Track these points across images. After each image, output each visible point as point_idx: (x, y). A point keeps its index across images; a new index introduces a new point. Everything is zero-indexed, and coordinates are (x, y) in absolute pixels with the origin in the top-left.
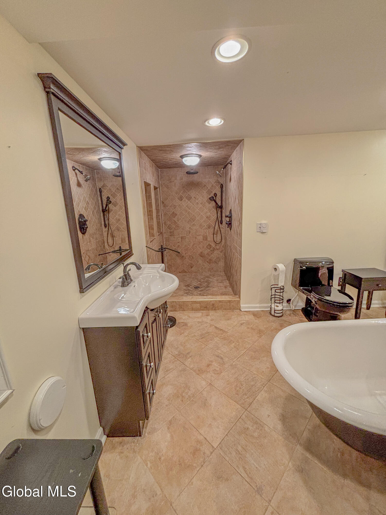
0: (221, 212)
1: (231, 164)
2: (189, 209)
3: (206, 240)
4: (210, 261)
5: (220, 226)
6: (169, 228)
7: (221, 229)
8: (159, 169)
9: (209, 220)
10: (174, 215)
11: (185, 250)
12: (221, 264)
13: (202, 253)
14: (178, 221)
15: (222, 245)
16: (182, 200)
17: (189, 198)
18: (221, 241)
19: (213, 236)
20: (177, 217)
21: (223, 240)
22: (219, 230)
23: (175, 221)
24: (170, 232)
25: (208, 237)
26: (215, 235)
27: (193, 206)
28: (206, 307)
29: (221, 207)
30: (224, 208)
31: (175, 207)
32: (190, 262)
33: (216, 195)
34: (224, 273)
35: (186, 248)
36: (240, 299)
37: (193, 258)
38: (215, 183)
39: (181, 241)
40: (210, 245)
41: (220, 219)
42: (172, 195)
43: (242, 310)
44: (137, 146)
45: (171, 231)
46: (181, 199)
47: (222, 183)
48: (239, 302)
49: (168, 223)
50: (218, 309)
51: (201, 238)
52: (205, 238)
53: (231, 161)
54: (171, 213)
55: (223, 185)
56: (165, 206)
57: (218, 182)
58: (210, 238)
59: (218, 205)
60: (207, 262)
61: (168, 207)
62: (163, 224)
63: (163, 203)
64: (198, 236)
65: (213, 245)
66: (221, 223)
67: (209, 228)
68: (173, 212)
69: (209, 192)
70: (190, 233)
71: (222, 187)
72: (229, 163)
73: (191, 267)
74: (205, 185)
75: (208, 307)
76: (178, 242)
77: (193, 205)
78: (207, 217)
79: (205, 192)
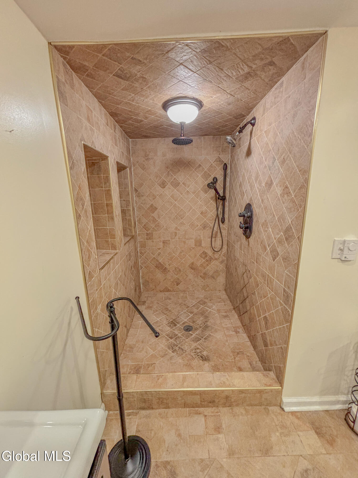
0: (224, 205)
1: (253, 125)
2: (176, 201)
3: (200, 245)
4: (205, 276)
5: (221, 226)
6: (145, 227)
7: (222, 231)
8: (130, 140)
9: (205, 216)
10: (153, 209)
11: (169, 259)
12: (221, 280)
13: (193, 264)
14: (159, 217)
15: (223, 253)
16: (164, 187)
17: (176, 185)
18: (222, 247)
19: (210, 240)
20: (156, 212)
21: (224, 246)
22: (219, 231)
23: (154, 218)
24: (147, 234)
25: (203, 242)
26: (213, 239)
27: (181, 196)
28: (214, 402)
29: (223, 199)
30: (228, 200)
31: (154, 197)
32: (177, 276)
33: (215, 180)
34: (224, 292)
35: (170, 256)
36: (282, 388)
37: (180, 270)
38: (215, 161)
39: (163, 247)
40: (205, 253)
41: (220, 217)
42: (150, 179)
43: (287, 409)
44: (50, 43)
45: (148, 232)
46: (163, 185)
47: (225, 162)
48: (280, 393)
49: (144, 221)
50: (237, 405)
51: (192, 243)
52: (198, 243)
53: (254, 119)
54: (148, 206)
55: (228, 165)
56: (139, 196)
57: (220, 161)
58: (206, 242)
59: (219, 195)
60: (201, 276)
61: (144, 197)
62: (137, 223)
63: (136, 190)
64: (187, 239)
65: (210, 252)
66: (223, 222)
67: (204, 228)
68: (152, 204)
69: (206, 175)
70: (176, 235)
71: (225, 167)
72: (250, 122)
73: (178, 284)
74: (200, 165)
75: (217, 401)
76: (159, 249)
77: (182, 194)
78: (202, 213)
79: (200, 176)
